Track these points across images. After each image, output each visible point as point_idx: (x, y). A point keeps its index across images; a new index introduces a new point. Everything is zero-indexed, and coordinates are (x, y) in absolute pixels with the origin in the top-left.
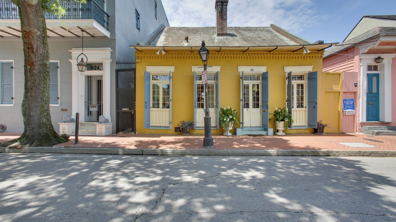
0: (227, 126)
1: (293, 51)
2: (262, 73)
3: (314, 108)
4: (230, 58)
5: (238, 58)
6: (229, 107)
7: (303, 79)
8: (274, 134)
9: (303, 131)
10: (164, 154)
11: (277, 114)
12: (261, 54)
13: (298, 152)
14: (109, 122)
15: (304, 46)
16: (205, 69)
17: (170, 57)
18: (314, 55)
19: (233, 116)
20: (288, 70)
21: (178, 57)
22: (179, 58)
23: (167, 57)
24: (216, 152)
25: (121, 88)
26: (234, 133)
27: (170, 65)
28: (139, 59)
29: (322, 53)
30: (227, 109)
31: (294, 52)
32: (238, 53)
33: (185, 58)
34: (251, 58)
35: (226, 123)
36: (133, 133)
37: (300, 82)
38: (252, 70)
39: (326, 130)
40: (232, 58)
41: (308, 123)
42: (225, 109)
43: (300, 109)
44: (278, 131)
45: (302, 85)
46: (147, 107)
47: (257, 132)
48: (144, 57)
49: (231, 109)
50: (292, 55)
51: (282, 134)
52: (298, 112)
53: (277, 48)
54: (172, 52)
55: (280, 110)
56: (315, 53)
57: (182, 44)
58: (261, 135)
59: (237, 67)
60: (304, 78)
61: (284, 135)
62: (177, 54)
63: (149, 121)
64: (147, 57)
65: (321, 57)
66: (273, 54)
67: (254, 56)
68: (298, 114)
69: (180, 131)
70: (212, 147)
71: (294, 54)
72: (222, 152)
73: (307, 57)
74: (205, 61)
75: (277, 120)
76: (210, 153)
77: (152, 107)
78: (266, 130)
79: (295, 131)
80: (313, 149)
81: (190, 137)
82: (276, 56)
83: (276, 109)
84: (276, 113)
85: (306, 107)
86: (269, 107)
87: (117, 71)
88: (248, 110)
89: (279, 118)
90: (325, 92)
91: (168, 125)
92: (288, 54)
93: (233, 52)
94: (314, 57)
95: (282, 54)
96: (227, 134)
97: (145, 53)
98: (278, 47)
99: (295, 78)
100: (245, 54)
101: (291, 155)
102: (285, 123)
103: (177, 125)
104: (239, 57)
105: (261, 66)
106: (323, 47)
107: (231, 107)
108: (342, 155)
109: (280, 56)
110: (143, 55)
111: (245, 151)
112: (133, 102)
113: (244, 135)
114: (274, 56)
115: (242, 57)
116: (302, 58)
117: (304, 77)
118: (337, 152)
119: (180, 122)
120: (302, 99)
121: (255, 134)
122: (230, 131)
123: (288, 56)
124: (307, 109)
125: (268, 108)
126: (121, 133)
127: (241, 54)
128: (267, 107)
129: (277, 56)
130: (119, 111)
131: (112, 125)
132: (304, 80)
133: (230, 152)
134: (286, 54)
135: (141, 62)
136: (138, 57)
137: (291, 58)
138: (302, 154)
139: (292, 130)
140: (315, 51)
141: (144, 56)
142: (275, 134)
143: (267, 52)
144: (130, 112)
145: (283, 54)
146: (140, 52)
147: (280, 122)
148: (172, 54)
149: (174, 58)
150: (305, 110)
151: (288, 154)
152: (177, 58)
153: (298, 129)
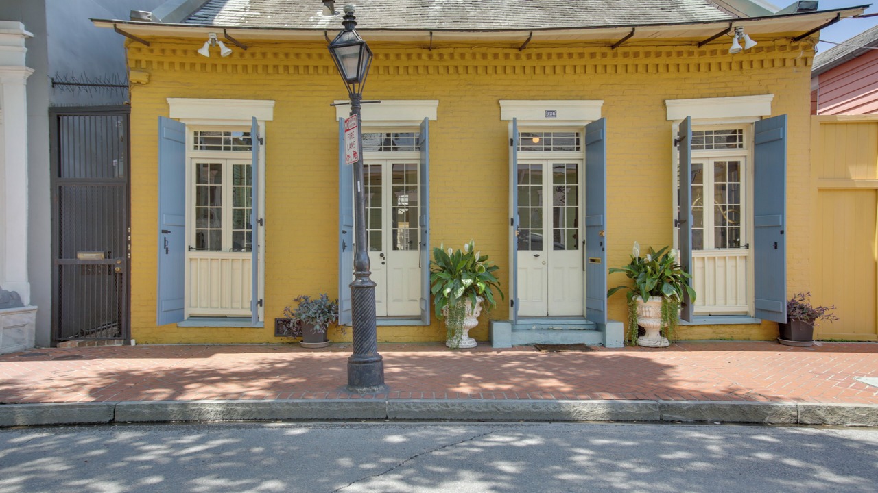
0: (459, 313)
1: (700, 44)
2: (585, 124)
3: (776, 247)
4: (470, 70)
5: (499, 70)
6: (467, 246)
7: (738, 143)
8: (630, 343)
9: (738, 333)
10: (190, 421)
11: (638, 270)
12: (581, 55)
13: (685, 408)
14: (22, 305)
15: (735, 24)
16: (356, 110)
17: (255, 67)
18: (777, 55)
19: (475, 280)
20: (679, 110)
21: (286, 68)
22: (291, 70)
23: (245, 67)
24: (384, 409)
25: (72, 176)
26: (484, 338)
27: (256, 97)
28: (142, 70)
29: (811, 49)
30: (459, 253)
31: (704, 48)
32: (500, 52)
33: (311, 70)
34: (548, 70)
35: (452, 305)
36: (117, 344)
37: (728, 155)
38: (551, 113)
39: (820, 327)
40: (480, 70)
41: (756, 302)
42: (450, 252)
43: (728, 252)
44: (642, 331)
45: (735, 166)
46: (169, 246)
47: (565, 334)
48: (161, 63)
49: (471, 254)
50: (696, 56)
51: (658, 344)
52: (719, 263)
53: (632, 34)
54: (264, 50)
55: (649, 258)
56: (782, 48)
57: (312, 18)
58: (582, 347)
59: (499, 104)
60: (741, 140)
61: (662, 345)
62: (282, 56)
63: (179, 295)
64: (172, 64)
65: (806, 60)
66: (626, 55)
67: (559, 63)
68: (720, 271)
69: (290, 333)
70: (375, 388)
71: (702, 54)
72: (405, 409)
73: (752, 62)
74: (355, 80)
75: (638, 292)
76: (365, 410)
77: (194, 245)
78: (599, 327)
79: (708, 333)
80: (748, 398)
81: (317, 355)
82: (637, 61)
83: (637, 252)
84: (637, 267)
85: (747, 246)
86: (606, 245)
87: (57, 116)
88: (537, 256)
89: (642, 285)
90: (820, 190)
91: (249, 313)
92: (680, 54)
93: (483, 50)
94: (778, 63)
95: (658, 54)
96: (458, 342)
97: (163, 51)
98: (638, 29)
99: (709, 140)
100: (523, 57)
101: (658, 418)
102: (665, 302)
103: (282, 309)
104: (505, 67)
105: (582, 98)
106: (812, 22)
107: (471, 248)
108: (852, 421)
109: (653, 60)
110: (155, 58)
111: (490, 406)
112: (121, 228)
113: (521, 347)
114: (630, 61)
115: (514, 67)
116: (735, 66)
117: (741, 138)
118: (831, 411)
119: (296, 300)
120: (735, 214)
121: (561, 343)
122: (472, 333)
123: (683, 61)
124: (750, 253)
125: (603, 249)
126: (68, 345)
127: (512, 57)
128: (601, 244)
129: (642, 61)
130: (64, 261)
131: (33, 315)
132: (741, 146)
133: (437, 409)
134: (674, 54)
135: (149, 81)
136: (138, 62)
137: (692, 68)
138: (699, 418)
139: (695, 329)
140: (783, 42)
141: (161, 59)
142: (633, 343)
143: (604, 50)
144: (110, 266)
145: (663, 55)
146: (145, 46)
147: (646, 300)
148: (264, 54)
149: (271, 70)
150: (746, 257)
151: (644, 415)
152: (281, 70)
153: (718, 325)
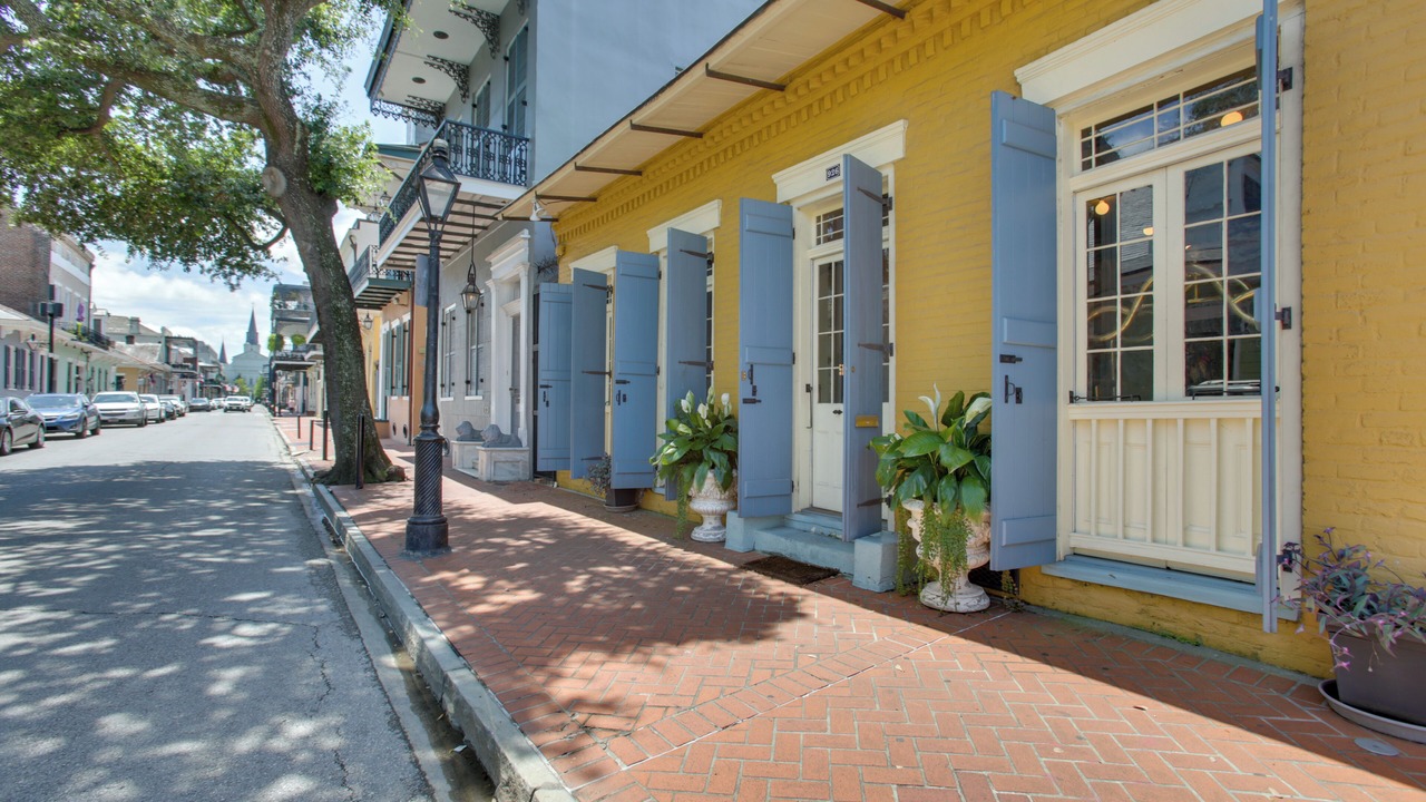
4: (747, 144)
5: (774, 129)
14: (520, 446)
17: (607, 216)
21: (623, 208)
23: (603, 218)
32: (764, 103)
33: (636, 204)
34: (828, 103)
38: (833, 172)
40: (757, 141)
48: (568, 234)
54: (605, 196)
59: (773, 181)
62: (615, 197)
67: (839, 83)
82: (957, 15)
88: (838, 413)
93: (748, 110)
97: (565, 223)
100: (791, 96)
105: (875, 128)
110: (565, 231)
114: (945, 22)
126: (538, 481)
129: (965, 11)
131: (527, 455)
135: (564, 252)
136: (560, 237)
143: (891, 26)
148: (606, 200)
149: (615, 215)
152: (620, 211)
153: (1152, 595)
